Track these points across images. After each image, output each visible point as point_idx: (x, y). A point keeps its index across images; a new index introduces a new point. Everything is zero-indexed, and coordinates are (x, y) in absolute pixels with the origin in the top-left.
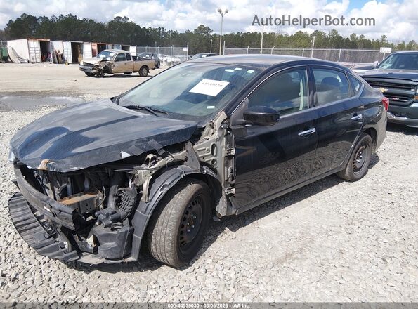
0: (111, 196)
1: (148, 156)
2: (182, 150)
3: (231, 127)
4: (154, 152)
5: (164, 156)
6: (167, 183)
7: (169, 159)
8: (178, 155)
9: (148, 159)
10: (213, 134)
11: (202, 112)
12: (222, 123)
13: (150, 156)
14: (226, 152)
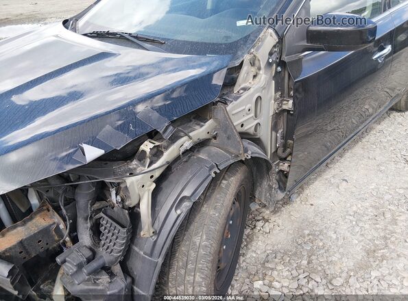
0: (80, 221)
1: (142, 147)
2: (205, 120)
3: (285, 58)
4: (153, 135)
5: (174, 139)
6: (187, 193)
7: (185, 143)
8: (200, 131)
9: (144, 152)
10: (255, 77)
11: (229, 33)
12: (271, 54)
13: (147, 146)
14: (276, 106)
